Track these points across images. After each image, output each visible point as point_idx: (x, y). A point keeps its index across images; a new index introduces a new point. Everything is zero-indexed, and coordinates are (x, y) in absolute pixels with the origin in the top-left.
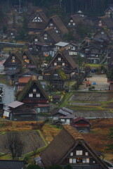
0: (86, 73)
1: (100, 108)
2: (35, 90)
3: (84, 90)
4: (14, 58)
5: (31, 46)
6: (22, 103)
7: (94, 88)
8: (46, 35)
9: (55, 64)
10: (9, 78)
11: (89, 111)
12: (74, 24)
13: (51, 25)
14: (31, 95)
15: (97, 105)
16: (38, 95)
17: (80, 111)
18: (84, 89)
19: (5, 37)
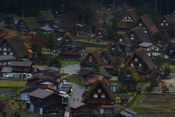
0: (165, 74)
1: (169, 110)
2: (100, 91)
3: (158, 92)
4: (91, 57)
5: (114, 46)
6: (83, 104)
7: (168, 90)
8: (132, 35)
9: (132, 65)
10: (82, 78)
11: (156, 113)
12: (167, 25)
13: (140, 25)
14: (96, 96)
15: (167, 108)
16: (103, 96)
17: (146, 113)
18: (158, 90)
19: (92, 36)
